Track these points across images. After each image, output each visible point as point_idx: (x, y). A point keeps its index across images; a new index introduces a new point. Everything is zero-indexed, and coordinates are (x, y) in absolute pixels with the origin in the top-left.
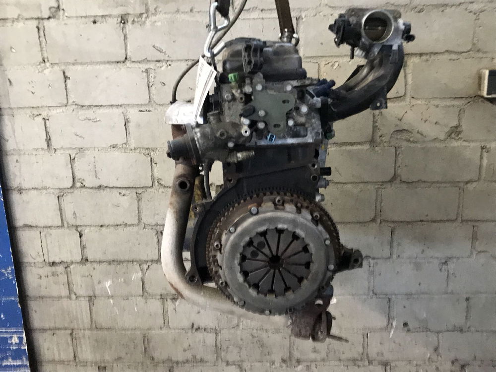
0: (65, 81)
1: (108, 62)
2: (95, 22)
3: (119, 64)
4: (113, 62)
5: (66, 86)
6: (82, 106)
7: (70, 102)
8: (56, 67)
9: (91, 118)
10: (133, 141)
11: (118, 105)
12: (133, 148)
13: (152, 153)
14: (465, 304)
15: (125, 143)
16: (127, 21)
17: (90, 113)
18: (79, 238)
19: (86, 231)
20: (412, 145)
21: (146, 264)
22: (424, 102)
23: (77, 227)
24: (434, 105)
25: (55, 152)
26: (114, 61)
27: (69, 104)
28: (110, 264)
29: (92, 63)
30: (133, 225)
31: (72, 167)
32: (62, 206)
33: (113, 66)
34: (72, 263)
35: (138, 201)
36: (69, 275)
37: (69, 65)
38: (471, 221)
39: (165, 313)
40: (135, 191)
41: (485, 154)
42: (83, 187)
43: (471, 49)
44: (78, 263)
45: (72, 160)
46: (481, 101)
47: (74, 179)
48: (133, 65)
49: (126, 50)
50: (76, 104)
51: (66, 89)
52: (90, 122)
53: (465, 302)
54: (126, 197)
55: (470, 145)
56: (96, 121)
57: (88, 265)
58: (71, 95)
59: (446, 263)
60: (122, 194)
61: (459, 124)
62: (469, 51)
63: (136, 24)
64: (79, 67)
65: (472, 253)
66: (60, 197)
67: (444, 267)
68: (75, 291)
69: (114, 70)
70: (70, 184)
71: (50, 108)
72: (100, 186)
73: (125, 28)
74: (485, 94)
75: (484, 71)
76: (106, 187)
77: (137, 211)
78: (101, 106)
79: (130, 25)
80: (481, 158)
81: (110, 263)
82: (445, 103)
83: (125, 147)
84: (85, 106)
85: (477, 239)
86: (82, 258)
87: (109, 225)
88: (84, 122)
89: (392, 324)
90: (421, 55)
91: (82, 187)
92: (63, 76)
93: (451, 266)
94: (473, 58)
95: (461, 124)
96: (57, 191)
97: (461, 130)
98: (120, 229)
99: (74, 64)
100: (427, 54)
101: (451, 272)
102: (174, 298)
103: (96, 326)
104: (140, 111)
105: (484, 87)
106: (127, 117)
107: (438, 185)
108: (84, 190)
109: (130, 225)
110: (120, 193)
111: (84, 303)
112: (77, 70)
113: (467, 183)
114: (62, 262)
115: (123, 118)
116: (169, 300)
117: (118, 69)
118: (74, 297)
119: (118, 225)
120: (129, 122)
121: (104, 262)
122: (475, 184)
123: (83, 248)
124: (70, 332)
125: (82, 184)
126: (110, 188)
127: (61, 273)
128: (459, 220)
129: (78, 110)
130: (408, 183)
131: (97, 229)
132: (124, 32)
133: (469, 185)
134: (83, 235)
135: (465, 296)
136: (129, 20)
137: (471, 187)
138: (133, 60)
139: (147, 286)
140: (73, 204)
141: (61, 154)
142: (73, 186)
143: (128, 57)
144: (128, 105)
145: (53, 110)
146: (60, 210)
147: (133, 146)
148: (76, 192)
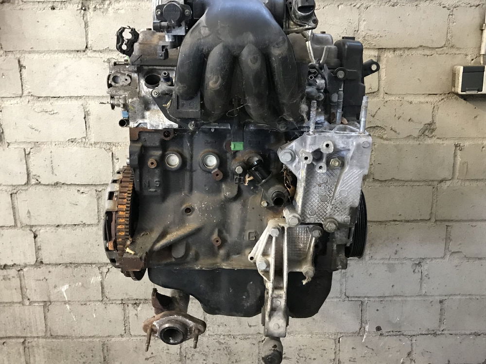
0: (21, 71)
1: (67, 51)
2: (53, 8)
3: (79, 54)
4: (72, 51)
5: (21, 76)
6: (39, 97)
7: (26, 93)
8: (10, 56)
9: (48, 111)
10: (93, 135)
11: (78, 97)
12: (93, 143)
13: (114, 148)
14: (438, 306)
15: (84, 137)
16: (89, 8)
17: (47, 105)
18: (33, 239)
19: (42, 231)
20: (386, 142)
21: (106, 266)
22: (397, 98)
23: (32, 226)
24: (408, 102)
25: (8, 146)
26: (74, 50)
27: (24, 95)
28: (67, 267)
29: (49, 52)
30: (92, 224)
31: (26, 162)
32: (16, 203)
33: (72, 55)
34: (26, 266)
35: (98, 199)
36: (22, 278)
37: (24, 53)
38: (445, 221)
39: (126, 320)
40: (95, 188)
41: (459, 152)
42: (39, 183)
43: (445, 45)
44: (32, 266)
45: (27, 155)
46: (455, 98)
47: (28, 175)
48: (93, 54)
49: (87, 38)
50: (32, 95)
51: (21, 79)
52: (47, 114)
53: (439, 304)
54: (84, 195)
55: (443, 142)
56: (54, 113)
57: (43, 268)
58: (26, 86)
59: (419, 264)
60: (81, 191)
61: (433, 121)
62: (442, 47)
63: (98, 12)
64: (36, 56)
65: (445, 254)
66: (13, 195)
67: (418, 269)
68: (28, 296)
69: (74, 59)
70: (25, 181)
71: (4, 99)
72: (57, 183)
73: (86, 15)
74: (459, 91)
75: (459, 67)
76: (63, 184)
77: (97, 211)
78: (59, 97)
79: (92, 13)
80: (455, 156)
81: (66, 265)
82: (419, 100)
83: (84, 141)
84: (41, 97)
85: (451, 240)
86: (36, 261)
87: (66, 225)
88: (40, 114)
89: (365, 328)
90: (395, 50)
91: (36, 184)
92: (18, 65)
93: (425, 267)
94: (447, 54)
95: (435, 122)
96: (10, 188)
97: (435, 127)
98: (78, 229)
99: (30, 52)
100: (400, 49)
101: (425, 273)
102: (135, 303)
103: (51, 333)
104: (101, 103)
105: (458, 83)
106: (87, 110)
107: (411, 183)
108: (39, 187)
109: (89, 225)
110: (79, 191)
111: (38, 309)
112: (33, 58)
113: (441, 181)
114: (15, 264)
115: (83, 110)
116: (130, 305)
117: (77, 59)
118: (27, 303)
119: (76, 225)
120: (88, 115)
121: (60, 264)
122: (448, 183)
123: (38, 249)
124: (22, 340)
125: (37, 180)
126: (67, 184)
127: (14, 277)
128: (433, 220)
129: (34, 102)
130: (381, 181)
131: (53, 229)
132: (85, 19)
133: (443, 184)
134: (38, 236)
135: (438, 298)
136: (90, 7)
137: (445, 186)
138: (94, 49)
139: (106, 290)
140: (27, 202)
141: (15, 148)
142: (27, 184)
143: (89, 46)
144: (88, 97)
145: (7, 101)
146: (13, 208)
147: (92, 141)
148: (32, 190)
